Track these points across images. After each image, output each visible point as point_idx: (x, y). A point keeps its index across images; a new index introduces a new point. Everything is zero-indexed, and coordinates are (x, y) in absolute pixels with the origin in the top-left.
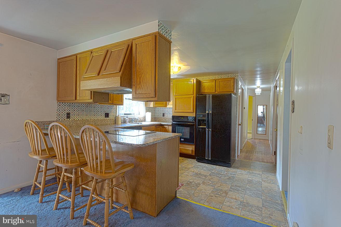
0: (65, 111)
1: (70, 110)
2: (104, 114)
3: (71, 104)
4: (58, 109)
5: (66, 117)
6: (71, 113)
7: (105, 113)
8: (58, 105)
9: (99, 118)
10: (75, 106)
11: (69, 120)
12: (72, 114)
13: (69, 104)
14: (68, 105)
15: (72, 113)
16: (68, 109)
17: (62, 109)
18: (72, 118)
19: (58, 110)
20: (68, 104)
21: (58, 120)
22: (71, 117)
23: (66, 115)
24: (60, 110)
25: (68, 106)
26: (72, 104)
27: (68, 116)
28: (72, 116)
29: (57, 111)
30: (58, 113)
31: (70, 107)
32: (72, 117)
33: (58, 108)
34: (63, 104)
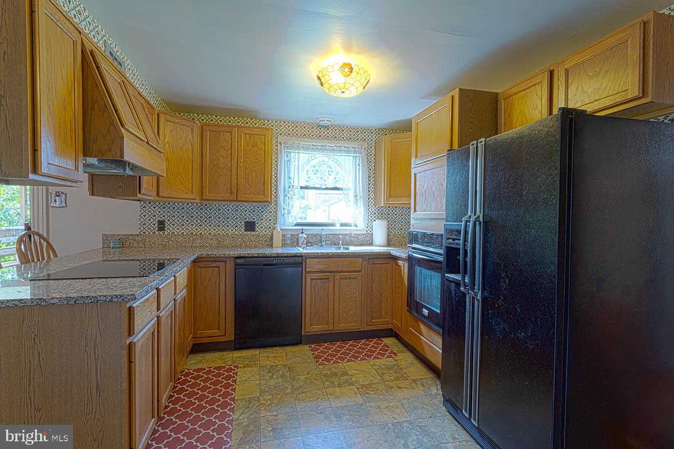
0: (155, 218)
1: (164, 216)
2: (243, 223)
3: (167, 204)
4: (142, 214)
5: (157, 229)
6: (166, 220)
7: (245, 222)
8: (142, 207)
9: (230, 232)
10: (174, 208)
11: (164, 233)
12: (169, 223)
13: (162, 204)
14: (160, 206)
15: (169, 220)
16: (161, 214)
17: (150, 214)
18: (169, 231)
19: (142, 216)
20: (160, 204)
21: (142, 233)
22: (166, 229)
23: (157, 225)
24: (145, 216)
25: (161, 208)
26: (169, 204)
27: (161, 225)
28: (169, 226)
29: (140, 218)
30: (142, 220)
31: (164, 210)
32: (168, 229)
33: (143, 212)
34: (150, 205)
